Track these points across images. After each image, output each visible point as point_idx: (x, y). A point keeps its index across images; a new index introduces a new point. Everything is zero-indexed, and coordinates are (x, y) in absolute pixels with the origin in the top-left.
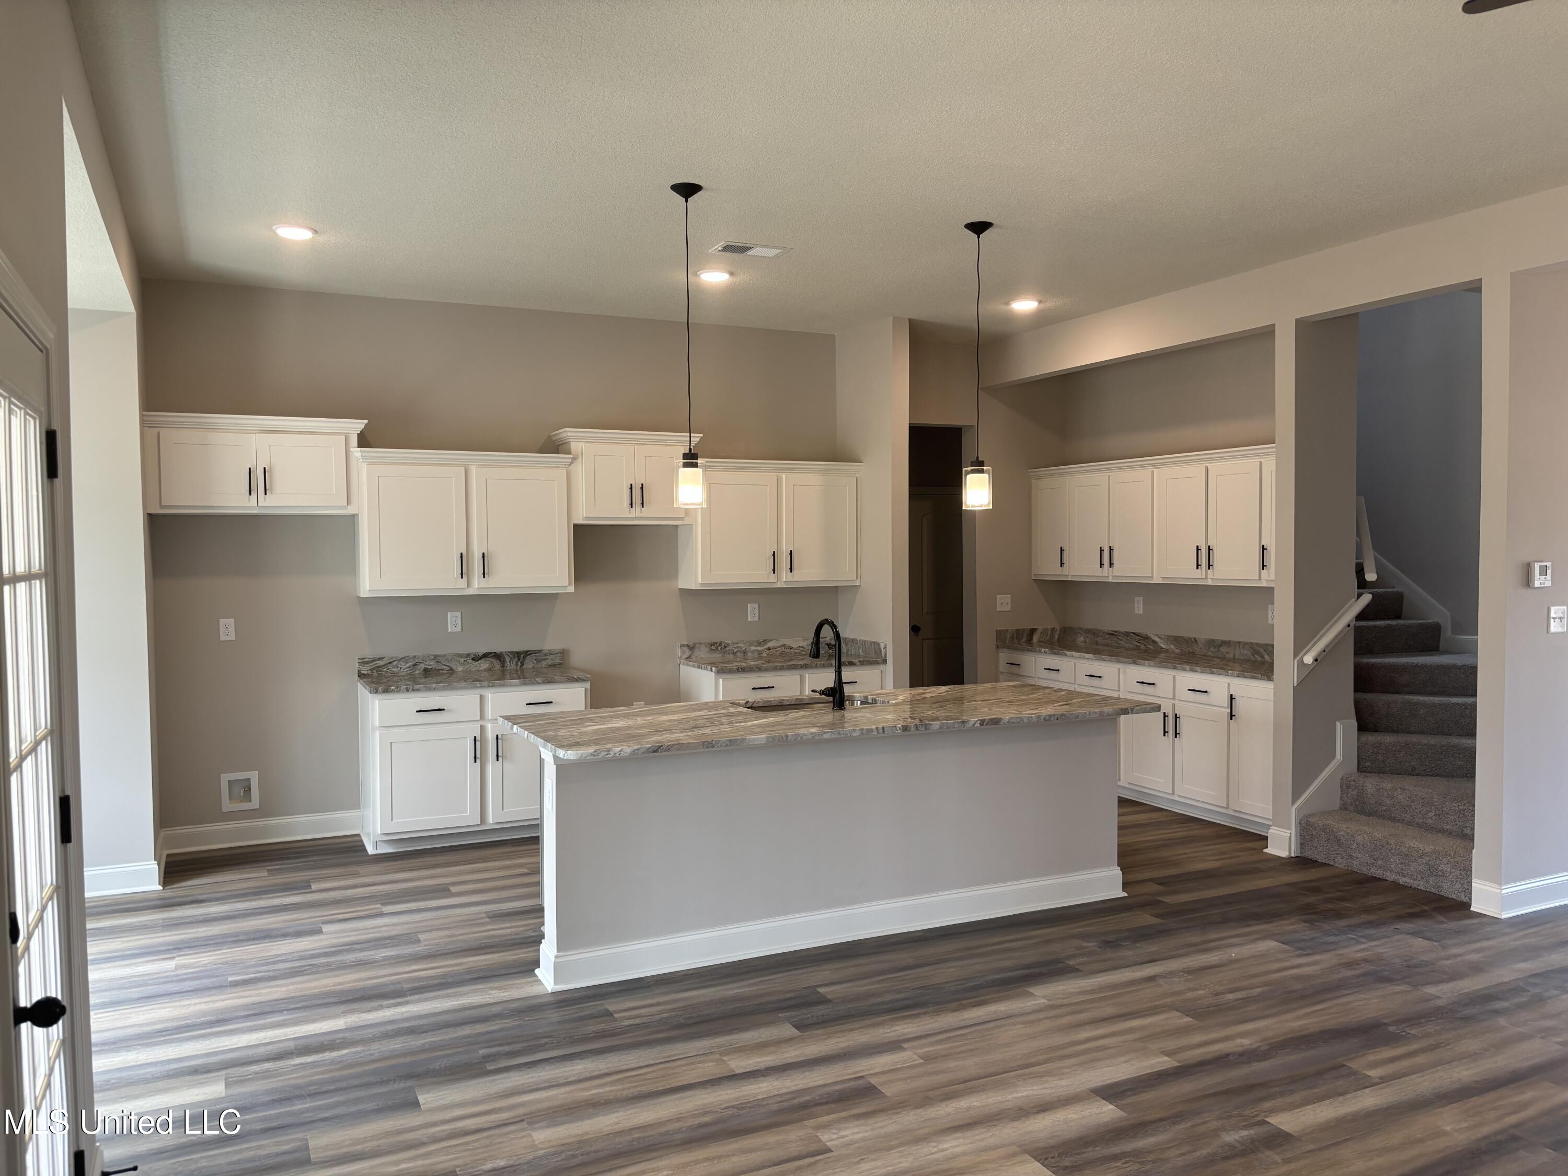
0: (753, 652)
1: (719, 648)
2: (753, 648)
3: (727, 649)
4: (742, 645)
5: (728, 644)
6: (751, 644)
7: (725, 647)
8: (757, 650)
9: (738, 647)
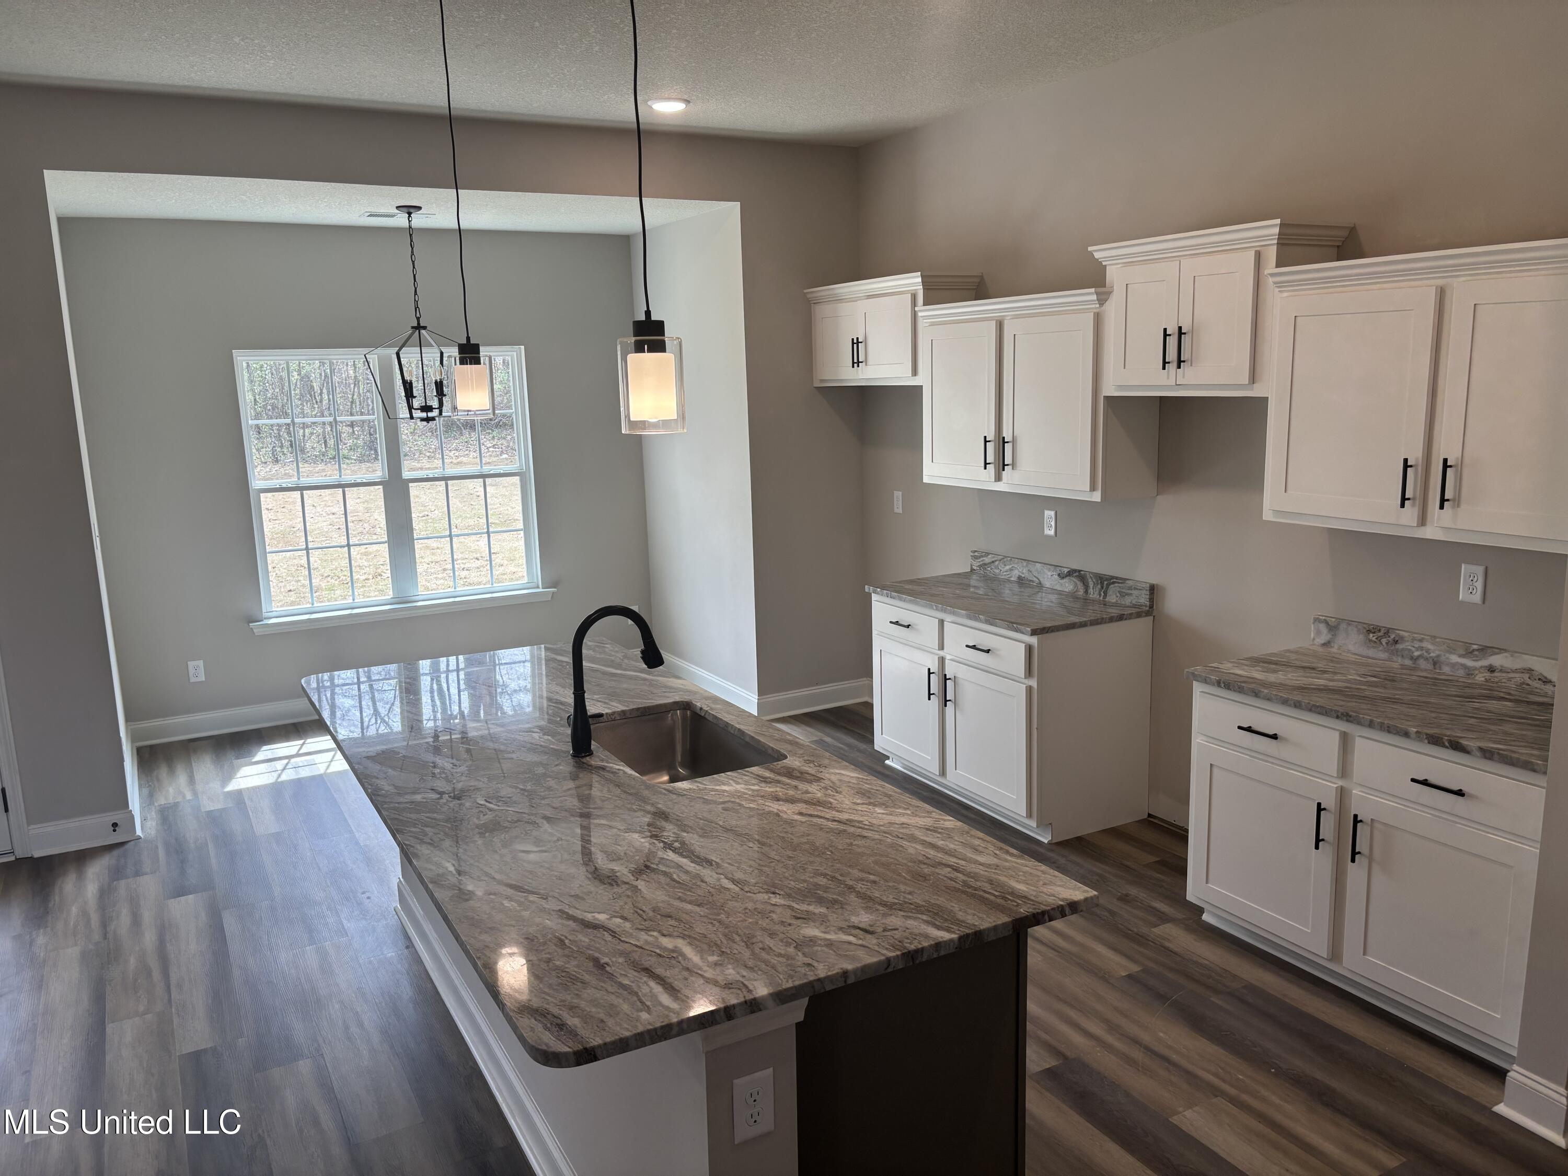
0: (1453, 665)
1: (1384, 641)
2: (1454, 658)
3: (1400, 646)
4: (1430, 647)
5: (1402, 638)
6: (1451, 650)
7: (1396, 642)
8: (1464, 666)
9: (1421, 648)
